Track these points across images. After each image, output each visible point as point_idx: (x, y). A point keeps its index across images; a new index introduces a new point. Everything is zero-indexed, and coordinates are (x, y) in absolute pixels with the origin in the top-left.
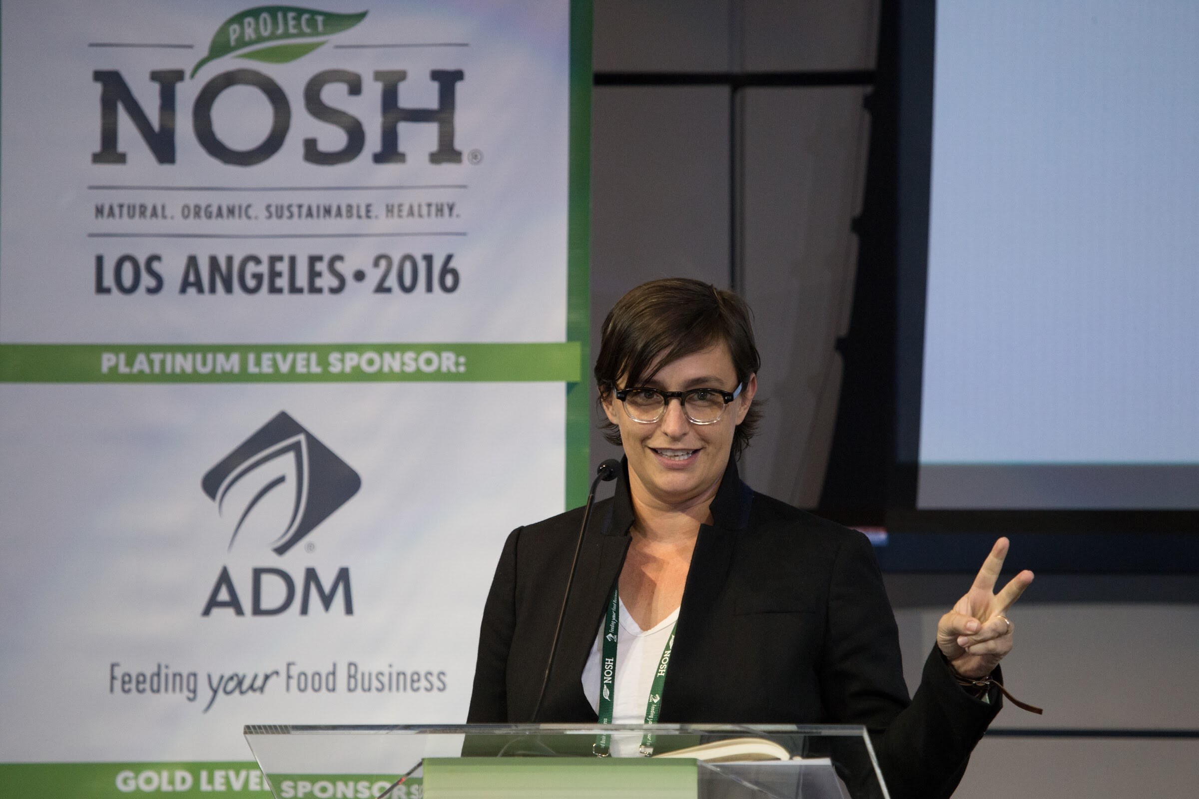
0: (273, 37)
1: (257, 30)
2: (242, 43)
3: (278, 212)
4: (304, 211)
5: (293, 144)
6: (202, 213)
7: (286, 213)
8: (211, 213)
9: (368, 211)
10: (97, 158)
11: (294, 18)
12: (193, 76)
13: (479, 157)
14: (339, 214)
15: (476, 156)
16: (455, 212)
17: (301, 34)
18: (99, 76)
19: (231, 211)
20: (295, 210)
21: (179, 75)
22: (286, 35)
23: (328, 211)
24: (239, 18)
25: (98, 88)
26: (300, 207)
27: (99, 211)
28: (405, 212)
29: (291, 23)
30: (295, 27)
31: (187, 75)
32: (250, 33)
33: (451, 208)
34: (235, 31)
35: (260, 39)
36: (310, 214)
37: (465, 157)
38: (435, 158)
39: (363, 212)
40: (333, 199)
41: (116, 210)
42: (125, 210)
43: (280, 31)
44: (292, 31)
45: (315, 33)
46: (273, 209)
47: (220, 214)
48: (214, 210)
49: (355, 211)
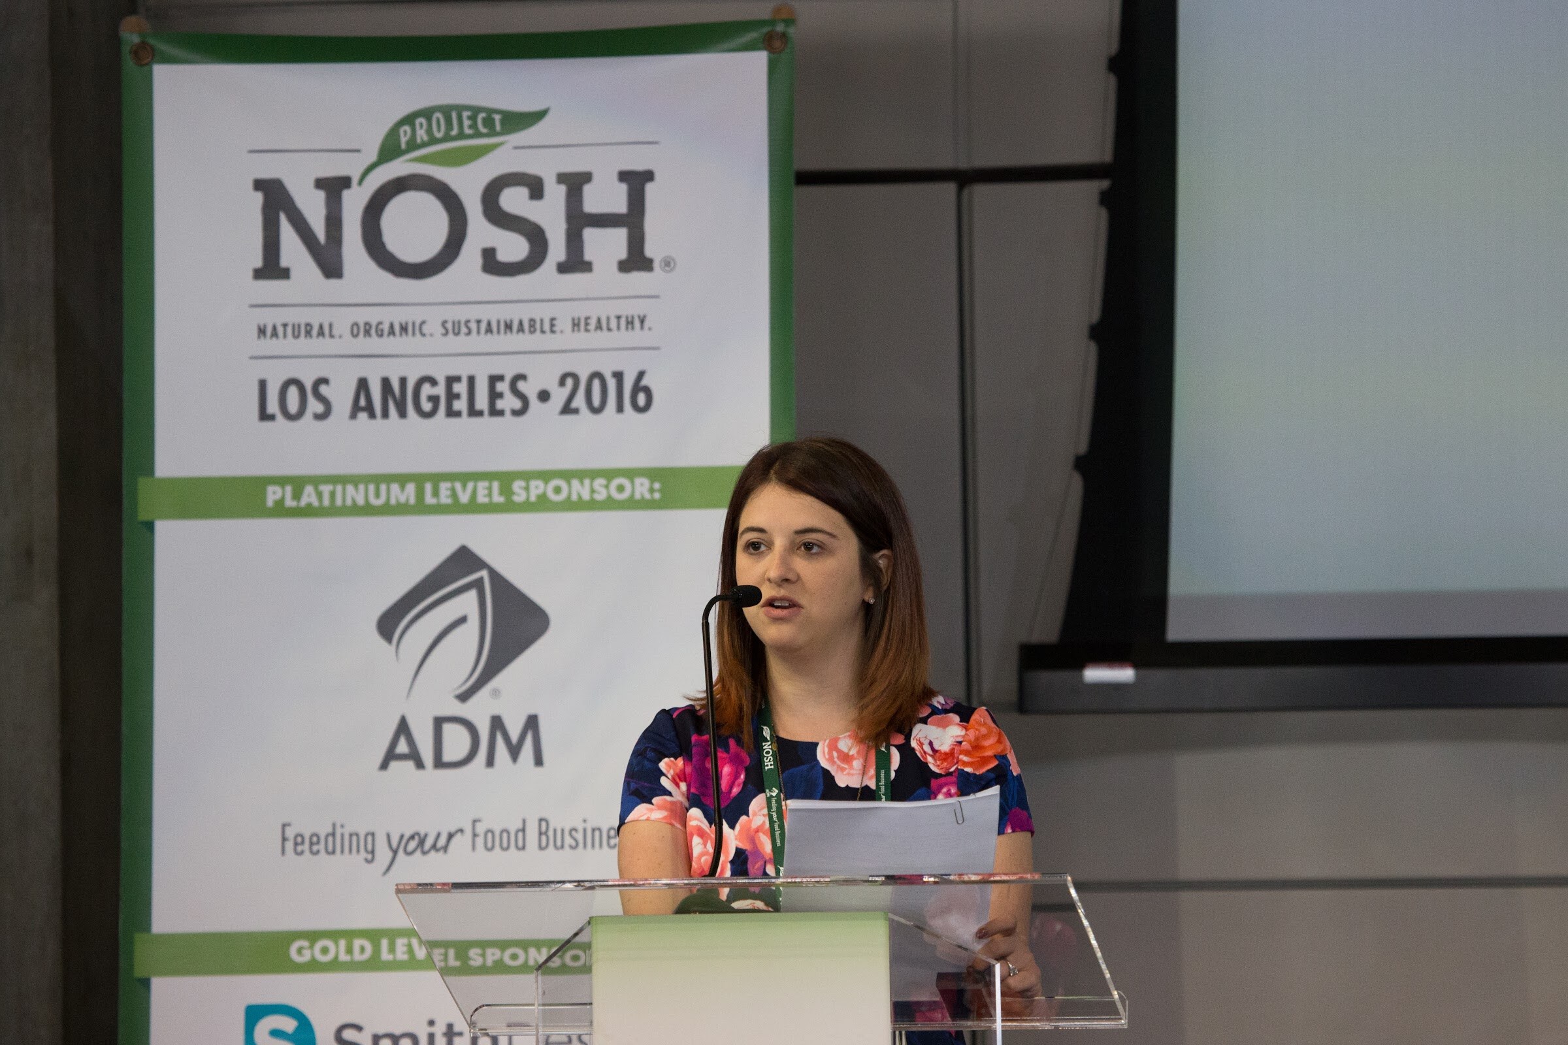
0: (447, 138)
1: (429, 131)
2: (413, 145)
3: (454, 329)
4: (483, 326)
5: (470, 254)
6: (373, 331)
7: (464, 330)
8: (382, 330)
9: (552, 325)
10: (259, 274)
11: (469, 118)
12: (360, 182)
13: (672, 265)
14: (521, 329)
15: (668, 263)
16: (647, 324)
17: (478, 135)
18: (259, 185)
19: (404, 329)
20: (473, 326)
21: (345, 182)
22: (461, 136)
23: (509, 327)
24: (409, 120)
25: (259, 197)
26: (479, 322)
27: (262, 331)
28: (592, 327)
29: (467, 123)
30: (470, 127)
31: (355, 181)
32: (421, 134)
33: (642, 321)
34: (405, 132)
35: (433, 141)
36: (489, 330)
37: (656, 265)
38: (625, 266)
39: (547, 327)
40: (515, 313)
41: (280, 330)
42: (289, 329)
43: (454, 132)
44: (467, 131)
45: (493, 133)
46: (449, 326)
47: (392, 332)
48: (386, 327)
49: (538, 326)
